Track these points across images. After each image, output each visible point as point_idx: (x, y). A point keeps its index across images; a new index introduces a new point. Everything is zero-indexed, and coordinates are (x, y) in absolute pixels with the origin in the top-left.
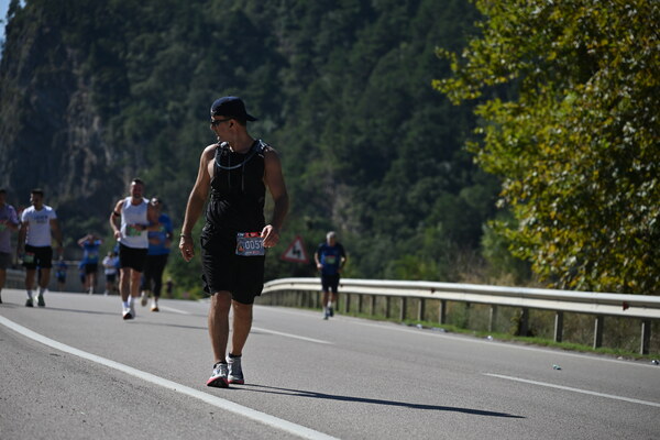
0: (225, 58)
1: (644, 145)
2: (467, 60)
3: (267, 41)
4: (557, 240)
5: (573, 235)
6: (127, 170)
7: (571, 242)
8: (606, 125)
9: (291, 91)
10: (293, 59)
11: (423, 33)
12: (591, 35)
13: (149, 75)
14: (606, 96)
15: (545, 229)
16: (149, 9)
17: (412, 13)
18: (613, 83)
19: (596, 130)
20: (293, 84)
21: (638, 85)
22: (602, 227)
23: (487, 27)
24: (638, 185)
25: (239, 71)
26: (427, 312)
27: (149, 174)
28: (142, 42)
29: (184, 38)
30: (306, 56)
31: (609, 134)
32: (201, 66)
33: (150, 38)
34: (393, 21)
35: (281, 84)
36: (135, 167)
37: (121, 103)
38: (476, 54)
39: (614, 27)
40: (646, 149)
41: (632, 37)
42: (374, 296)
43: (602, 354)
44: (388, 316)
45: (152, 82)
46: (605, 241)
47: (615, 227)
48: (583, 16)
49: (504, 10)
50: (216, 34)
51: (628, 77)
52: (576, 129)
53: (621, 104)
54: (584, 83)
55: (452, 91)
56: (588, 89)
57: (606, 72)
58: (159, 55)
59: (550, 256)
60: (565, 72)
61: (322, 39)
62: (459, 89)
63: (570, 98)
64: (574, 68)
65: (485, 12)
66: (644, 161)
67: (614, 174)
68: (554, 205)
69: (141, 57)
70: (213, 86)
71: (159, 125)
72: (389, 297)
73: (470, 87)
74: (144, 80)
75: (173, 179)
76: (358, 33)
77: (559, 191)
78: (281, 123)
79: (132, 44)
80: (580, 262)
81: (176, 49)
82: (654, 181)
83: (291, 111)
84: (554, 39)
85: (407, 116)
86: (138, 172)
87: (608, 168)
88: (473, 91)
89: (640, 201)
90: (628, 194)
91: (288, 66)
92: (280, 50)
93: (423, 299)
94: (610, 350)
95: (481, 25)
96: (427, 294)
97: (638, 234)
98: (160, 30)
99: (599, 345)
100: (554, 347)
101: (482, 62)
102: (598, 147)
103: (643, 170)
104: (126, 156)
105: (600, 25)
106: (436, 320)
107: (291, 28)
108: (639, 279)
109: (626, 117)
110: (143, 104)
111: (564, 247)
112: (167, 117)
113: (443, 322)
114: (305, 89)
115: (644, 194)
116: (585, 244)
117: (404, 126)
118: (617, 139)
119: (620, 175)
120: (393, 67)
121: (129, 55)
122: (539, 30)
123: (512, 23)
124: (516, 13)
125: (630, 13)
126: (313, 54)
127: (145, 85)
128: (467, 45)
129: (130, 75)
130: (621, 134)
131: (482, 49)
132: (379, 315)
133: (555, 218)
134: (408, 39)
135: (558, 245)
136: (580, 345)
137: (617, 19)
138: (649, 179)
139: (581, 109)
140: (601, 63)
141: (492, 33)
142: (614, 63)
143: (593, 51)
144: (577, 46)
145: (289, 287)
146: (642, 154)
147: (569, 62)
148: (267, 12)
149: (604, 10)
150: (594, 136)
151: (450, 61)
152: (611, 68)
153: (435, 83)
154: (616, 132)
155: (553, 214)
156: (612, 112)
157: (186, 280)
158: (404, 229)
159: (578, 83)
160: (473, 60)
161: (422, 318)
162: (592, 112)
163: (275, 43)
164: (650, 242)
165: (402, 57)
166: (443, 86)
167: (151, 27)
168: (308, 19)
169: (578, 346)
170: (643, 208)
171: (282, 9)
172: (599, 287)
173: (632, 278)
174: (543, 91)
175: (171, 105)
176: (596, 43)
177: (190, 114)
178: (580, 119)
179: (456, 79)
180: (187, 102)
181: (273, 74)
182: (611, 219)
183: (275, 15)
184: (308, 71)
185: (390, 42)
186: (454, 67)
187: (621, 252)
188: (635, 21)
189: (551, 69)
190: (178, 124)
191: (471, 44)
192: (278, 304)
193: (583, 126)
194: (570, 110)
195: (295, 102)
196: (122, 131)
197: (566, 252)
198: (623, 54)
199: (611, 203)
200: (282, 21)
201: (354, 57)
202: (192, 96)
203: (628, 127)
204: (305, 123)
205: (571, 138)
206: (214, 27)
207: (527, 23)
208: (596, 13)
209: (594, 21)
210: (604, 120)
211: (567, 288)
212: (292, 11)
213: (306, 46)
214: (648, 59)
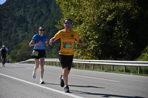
0: (19, 22)
1: (91, 35)
2: (61, 22)
3: (26, 19)
4: (77, 51)
5: (80, 50)
6: (3, 42)
7: (79, 51)
8: (84, 32)
9: (30, 28)
10: (30, 22)
11: (52, 17)
12: (81, 17)
13: (6, 25)
14: (84, 27)
15: (75, 49)
16: (5, 14)
17: (50, 14)
18: (85, 25)
19: (83, 33)
20: (30, 26)
21: (89, 25)
22: (84, 49)
23: (64, 16)
24: (90, 41)
25: (21, 24)
26: (56, 64)
27: (6, 42)
28: (4, 20)
29: (11, 19)
30: (32, 22)
31: (85, 33)
32: (15, 24)
33: (6, 19)
34: (46, 15)
35: (28, 26)
36: (4, 41)
37: (1, 30)
38: (62, 21)
39: (85, 16)
40: (91, 36)
41: (88, 17)
42: (47, 62)
43: (86, 70)
44: (49, 65)
45: (6, 27)
46: (85, 51)
47: (86, 49)
48: (80, 14)
49: (66, 14)
50: (17, 18)
51: (88, 24)
52: (79, 33)
53: (87, 29)
54: (80, 25)
55: (58, 27)
56: (81, 26)
57: (84, 24)
58: (7, 22)
59: (76, 54)
60: (77, 23)
61: (35, 19)
62: (59, 27)
63: (78, 28)
64: (78, 23)
65: (63, 14)
66: (91, 38)
67: (86, 40)
68: (76, 45)
69: (4, 22)
70: (17, 27)
71: (8, 34)
72: (49, 62)
73: (61, 26)
74: (5, 26)
75: (11, 43)
76: (41, 18)
77: (77, 43)
78: (28, 33)
79: (3, 20)
80: (81, 54)
81: (10, 21)
82: (93, 41)
83: (30, 31)
84: (75, 18)
85: (49, 31)
86: (4, 42)
87: (85, 39)
88: (62, 27)
89: (90, 44)
90: (88, 43)
91: (29, 23)
92: (28, 21)
93: (55, 62)
94: (87, 69)
95: (63, 16)
96: (56, 61)
97: (90, 50)
98: (8, 18)
99: (85, 68)
100: (78, 69)
101: (63, 22)
102: (83, 36)
103: (91, 39)
104: (2, 39)
105: (83, 16)
106: (58, 65)
107: (30, 17)
108: (91, 57)
109: (88, 31)
110: (5, 30)
111: (78, 52)
112: (9, 32)
113: (59, 65)
114: (32, 27)
115: (91, 43)
116: (82, 52)
117: (49, 33)
118: (86, 34)
119: (87, 40)
120: (47, 23)
121: (2, 22)
122: (72, 17)
123: (68, 16)
124: (68, 14)
125: (88, 14)
126: (34, 21)
127: (5, 27)
128: (60, 19)
129: (3, 26)
130: (87, 33)
131: (63, 20)
132: (48, 64)
133: (77, 47)
134: (49, 18)
135: (77, 52)
136: (82, 68)
137: (86, 15)
138: (92, 41)
139: (80, 29)
140: (83, 22)
141: (65, 17)
142: (85, 22)
143: (82, 20)
144: (79, 19)
145: (32, 60)
146: (90, 37)
147: (78, 22)
148: (25, 15)
149: (83, 13)
150: (82, 34)
151: (58, 22)
152: (85, 23)
153: (55, 26)
154: (86, 33)
155: (76, 47)
156: (85, 30)
157: (14, 60)
158: (50, 50)
159: (79, 25)
160: (62, 22)
161: (55, 65)
162: (82, 30)
163: (27, 20)
164: (92, 51)
165: (48, 21)
166: (57, 26)
167: (6, 18)
168: (32, 15)
169: (82, 69)
170: (91, 45)
171: (28, 14)
172: (84, 58)
173: (89, 57)
174: (73, 26)
175: (10, 30)
176: (82, 19)
177: (13, 32)
178: (80, 31)
179: (59, 25)
180: (12, 30)
181: (27, 25)
182: (86, 47)
183: (27, 15)
184: (33, 24)
185: (46, 19)
186: (59, 23)
187: (88, 53)
188: (88, 15)
189: (74, 23)
190: (11, 34)
191: (61, 19)
192: (30, 63)
193: (81, 32)
194: (78, 30)
195: (31, 29)
196: (2, 35)
197: (79, 53)
198: (87, 20)
199: (86, 45)
200: (28, 16)
201: (40, 21)
202: (13, 29)
203: (88, 32)
204: (32, 33)
205: (79, 34)
206: (17, 17)
207: (70, 16)
208: (82, 14)
209: (82, 15)
210: (84, 31)
211: (79, 59)
212: (30, 14)
213: (32, 20)
214: (91, 21)
